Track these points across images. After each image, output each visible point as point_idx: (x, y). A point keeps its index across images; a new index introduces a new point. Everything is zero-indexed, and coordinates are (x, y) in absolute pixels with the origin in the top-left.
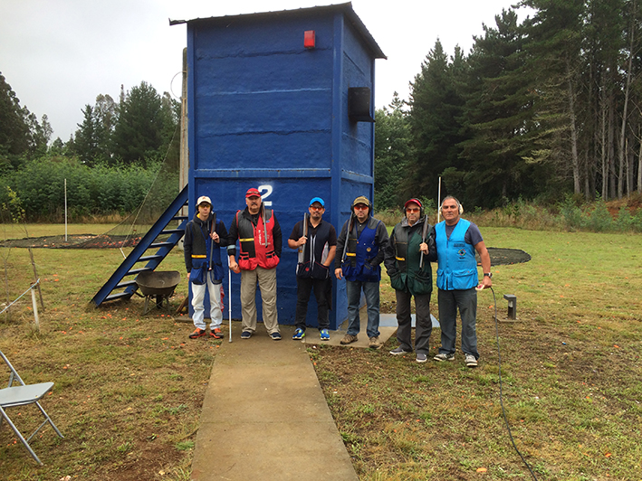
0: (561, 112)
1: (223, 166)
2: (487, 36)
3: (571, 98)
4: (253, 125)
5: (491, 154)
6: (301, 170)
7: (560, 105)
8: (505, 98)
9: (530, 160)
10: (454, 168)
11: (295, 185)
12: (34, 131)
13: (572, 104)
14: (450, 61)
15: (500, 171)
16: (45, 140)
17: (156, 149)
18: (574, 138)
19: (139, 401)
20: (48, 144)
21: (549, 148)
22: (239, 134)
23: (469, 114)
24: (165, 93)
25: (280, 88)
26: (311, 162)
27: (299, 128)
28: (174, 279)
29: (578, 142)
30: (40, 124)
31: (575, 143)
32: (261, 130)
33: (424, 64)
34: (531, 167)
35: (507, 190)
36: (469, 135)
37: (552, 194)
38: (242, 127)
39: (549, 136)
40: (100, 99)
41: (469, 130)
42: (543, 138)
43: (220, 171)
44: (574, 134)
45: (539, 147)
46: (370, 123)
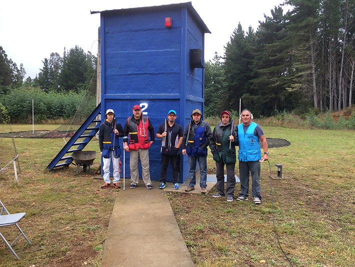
0: (307, 63)
1: (121, 92)
2: (266, 21)
3: (313, 56)
4: (137, 70)
5: (268, 86)
6: (163, 95)
7: (307, 59)
8: (276, 55)
9: (290, 90)
10: (248, 94)
11: (160, 103)
12: (15, 73)
13: (313, 59)
14: (246, 35)
15: (273, 95)
16: (22, 78)
17: (83, 83)
18: (314, 77)
19: (73, 223)
20: (23, 80)
21: (301, 83)
22: (130, 75)
23: (256, 64)
24: (88, 52)
25: (152, 49)
26: (169, 90)
27: (162, 72)
28: (93, 155)
29: (316, 79)
30: (19, 69)
31: (315, 80)
32: (142, 72)
33: (232, 36)
34: (291, 94)
35: (277, 106)
36: (257, 76)
37: (302, 109)
38: (131, 71)
39: (301, 76)
40: (52, 55)
41: (257, 72)
42: (297, 77)
43: (118, 95)
44: (314, 75)
45: (295, 82)
46: (202, 69)
